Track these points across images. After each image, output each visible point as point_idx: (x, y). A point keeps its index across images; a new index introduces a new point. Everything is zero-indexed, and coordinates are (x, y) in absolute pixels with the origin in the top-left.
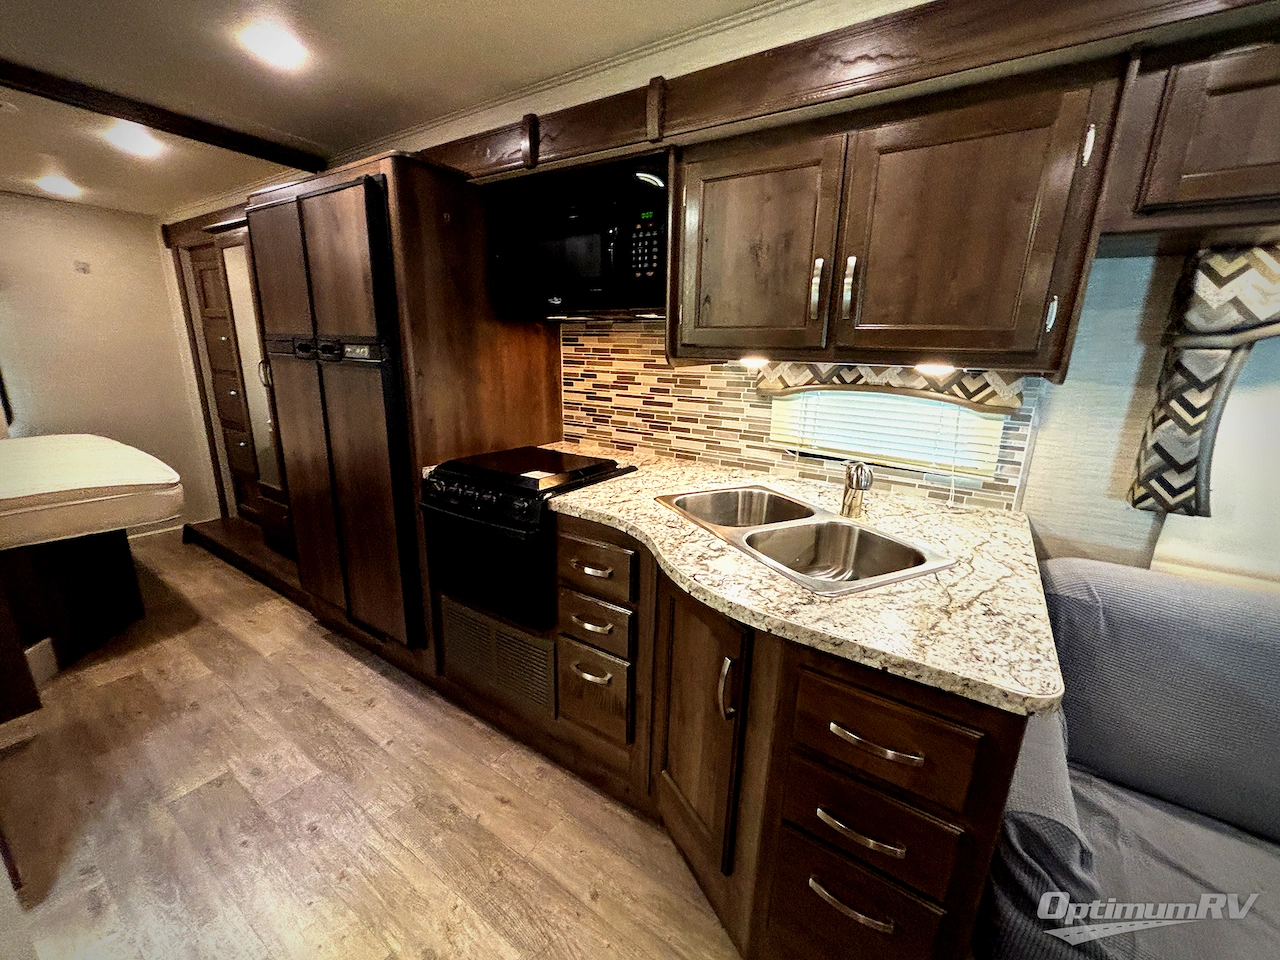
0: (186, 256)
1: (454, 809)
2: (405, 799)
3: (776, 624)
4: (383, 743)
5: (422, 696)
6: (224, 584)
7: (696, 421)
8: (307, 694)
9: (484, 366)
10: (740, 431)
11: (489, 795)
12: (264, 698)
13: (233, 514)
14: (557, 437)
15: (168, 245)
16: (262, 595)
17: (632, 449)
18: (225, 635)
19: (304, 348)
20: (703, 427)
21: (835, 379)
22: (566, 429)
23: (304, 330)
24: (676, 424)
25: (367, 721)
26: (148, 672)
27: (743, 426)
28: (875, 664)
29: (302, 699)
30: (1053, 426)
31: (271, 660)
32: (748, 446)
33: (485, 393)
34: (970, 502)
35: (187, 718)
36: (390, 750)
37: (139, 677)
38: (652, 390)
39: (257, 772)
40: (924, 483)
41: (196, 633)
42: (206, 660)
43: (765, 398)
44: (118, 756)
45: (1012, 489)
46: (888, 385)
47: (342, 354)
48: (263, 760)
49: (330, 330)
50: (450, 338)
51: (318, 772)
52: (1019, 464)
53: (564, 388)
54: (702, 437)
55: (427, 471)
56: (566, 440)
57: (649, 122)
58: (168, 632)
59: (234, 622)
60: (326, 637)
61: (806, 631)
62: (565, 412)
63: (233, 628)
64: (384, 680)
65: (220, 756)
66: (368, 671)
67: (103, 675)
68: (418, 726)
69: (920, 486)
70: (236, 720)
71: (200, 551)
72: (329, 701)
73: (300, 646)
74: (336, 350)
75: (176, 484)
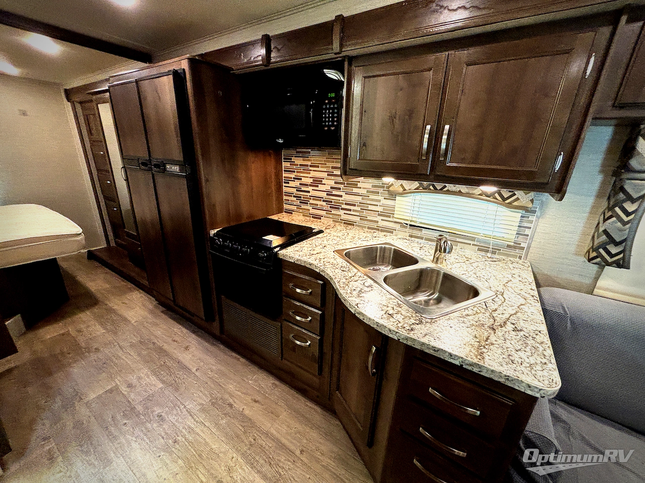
0: (78, 106)
1: (231, 405)
2: (205, 400)
3: (402, 337)
4: (194, 370)
5: (213, 344)
6: (108, 282)
7: (355, 205)
8: (154, 343)
9: (242, 175)
10: (378, 212)
11: (249, 399)
12: (132, 345)
13: (113, 244)
14: (280, 210)
15: (69, 100)
16: (130, 289)
17: (320, 219)
18: (111, 311)
19: (143, 164)
20: (358, 209)
21: (431, 187)
22: (286, 206)
23: (143, 154)
24: (344, 206)
25: (186, 358)
26: (72, 330)
27: (380, 209)
28: (457, 363)
29: (151, 346)
30: (547, 216)
31: (135, 324)
32: (382, 220)
33: (243, 189)
34: (499, 254)
35: (93, 356)
36: (197, 374)
37: (68, 334)
38: (331, 188)
39: (130, 386)
40: (475, 243)
41: (95, 310)
42: (101, 324)
43: (393, 195)
44: (59, 376)
45: (523, 248)
46: (460, 191)
47: (165, 169)
48: (133, 379)
49: (158, 155)
50: (223, 161)
51: (161, 385)
52: (528, 235)
53: (284, 184)
54: (358, 214)
55: (213, 232)
56: (285, 212)
57: (334, 42)
58: (81, 308)
59: (115, 303)
60: (162, 312)
61: (419, 342)
62: (285, 198)
63: (115, 307)
64: (194, 336)
65: (111, 377)
66: (185, 330)
67: (50, 332)
68: (212, 361)
69: (473, 245)
70: (118, 358)
71: (97, 264)
72: (166, 347)
73: (150, 316)
74: (161, 166)
75: (81, 234)
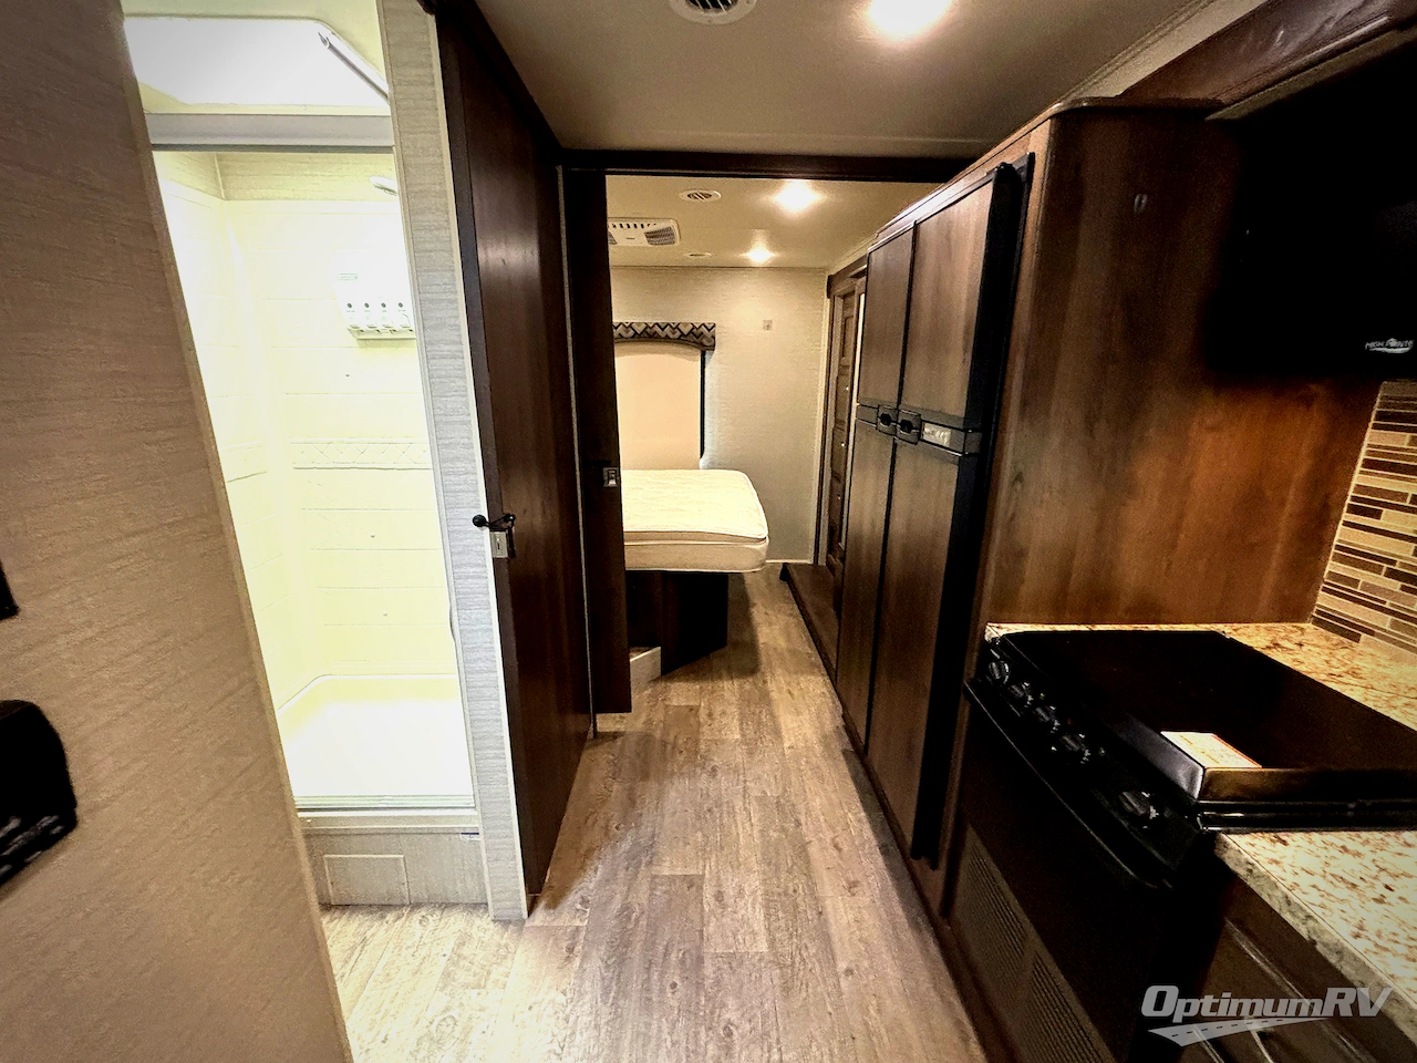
4: (842, 966)
5: (914, 925)
6: (789, 639)
8: (798, 824)
12: (762, 800)
13: (822, 562)
14: (1292, 608)
15: (828, 297)
16: (813, 665)
18: (765, 698)
19: (886, 419)
22: (1324, 600)
23: (888, 395)
25: (839, 912)
26: (703, 707)
29: (790, 826)
31: (787, 752)
35: (703, 781)
36: (845, 985)
37: (697, 712)
39: (720, 898)
41: (747, 685)
42: (742, 720)
47: (920, 435)
48: (730, 885)
49: (914, 401)
51: (764, 947)
53: (1348, 517)
55: (994, 631)
56: (1317, 622)
59: (778, 683)
60: (844, 752)
62: (1334, 568)
63: (774, 695)
64: (880, 860)
65: (703, 852)
66: (868, 833)
68: (892, 972)
70: (732, 813)
71: (788, 593)
72: (814, 851)
73: (818, 749)
74: (914, 427)
75: (764, 540)
